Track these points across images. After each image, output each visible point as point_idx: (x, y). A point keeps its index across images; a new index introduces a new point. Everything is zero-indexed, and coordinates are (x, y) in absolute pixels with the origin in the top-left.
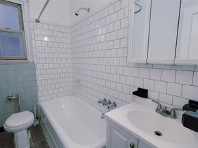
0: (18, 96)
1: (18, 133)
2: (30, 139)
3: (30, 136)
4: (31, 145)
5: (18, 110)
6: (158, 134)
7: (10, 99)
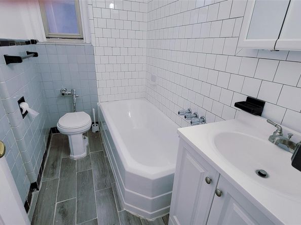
0: (72, 91)
1: (72, 136)
2: (87, 147)
3: (87, 143)
4: (88, 153)
5: (74, 109)
6: (262, 174)
7: (63, 94)
